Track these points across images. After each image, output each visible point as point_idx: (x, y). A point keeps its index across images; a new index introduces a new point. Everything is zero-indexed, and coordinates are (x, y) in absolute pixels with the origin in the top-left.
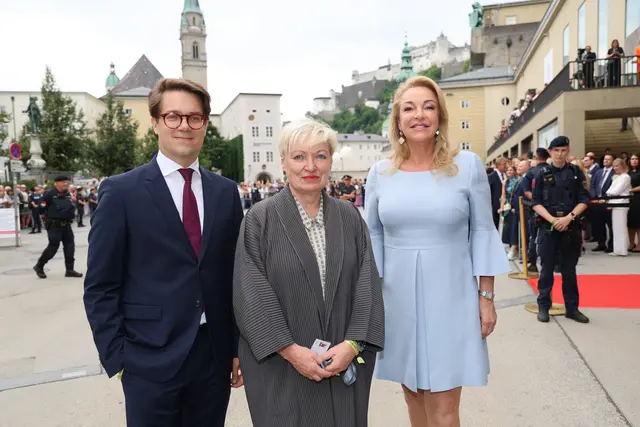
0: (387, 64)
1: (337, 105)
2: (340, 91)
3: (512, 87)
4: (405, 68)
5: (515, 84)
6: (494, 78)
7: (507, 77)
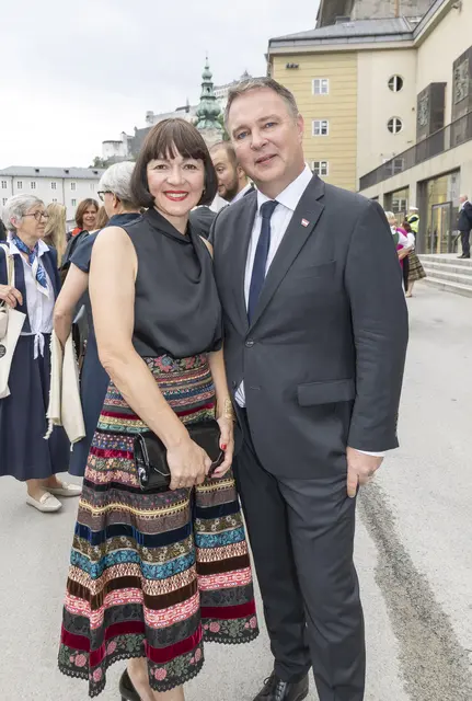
0: (185, 105)
1: (130, 150)
2: (133, 134)
3: (411, 53)
4: (207, 97)
5: (416, 48)
6: (376, 35)
7: (401, 34)
